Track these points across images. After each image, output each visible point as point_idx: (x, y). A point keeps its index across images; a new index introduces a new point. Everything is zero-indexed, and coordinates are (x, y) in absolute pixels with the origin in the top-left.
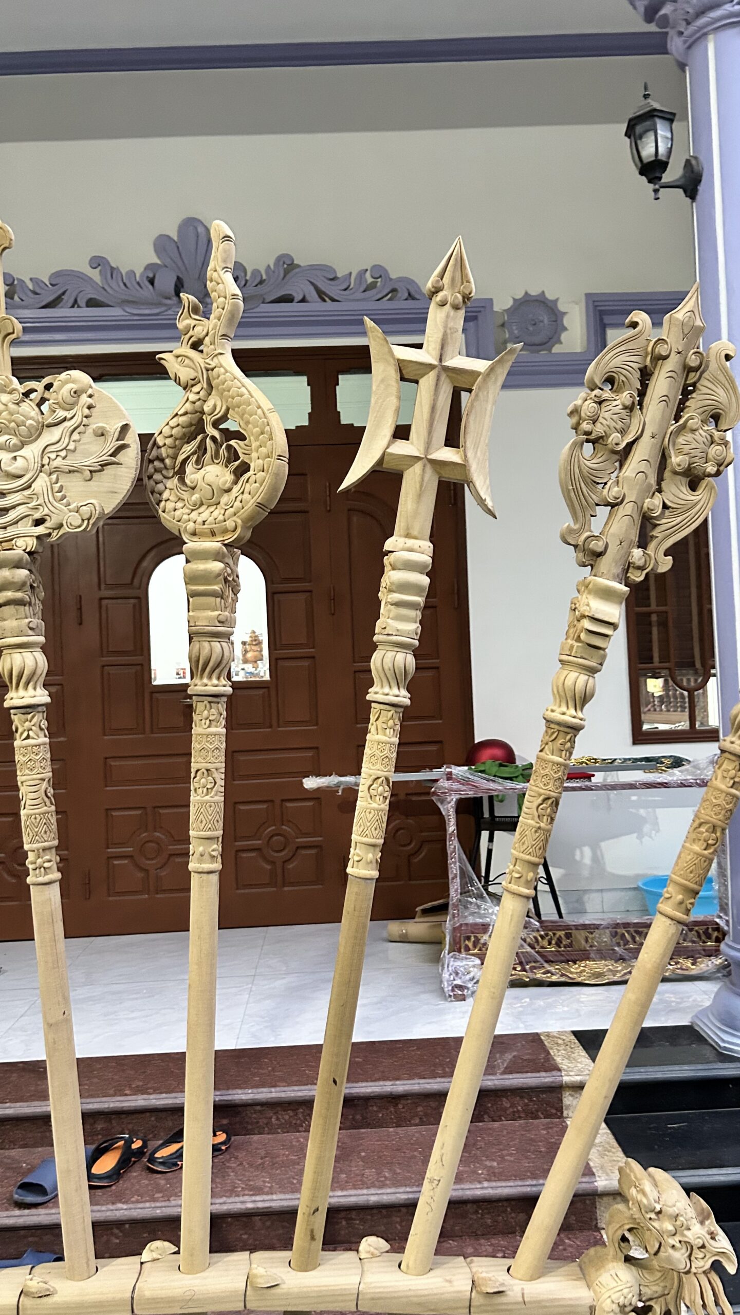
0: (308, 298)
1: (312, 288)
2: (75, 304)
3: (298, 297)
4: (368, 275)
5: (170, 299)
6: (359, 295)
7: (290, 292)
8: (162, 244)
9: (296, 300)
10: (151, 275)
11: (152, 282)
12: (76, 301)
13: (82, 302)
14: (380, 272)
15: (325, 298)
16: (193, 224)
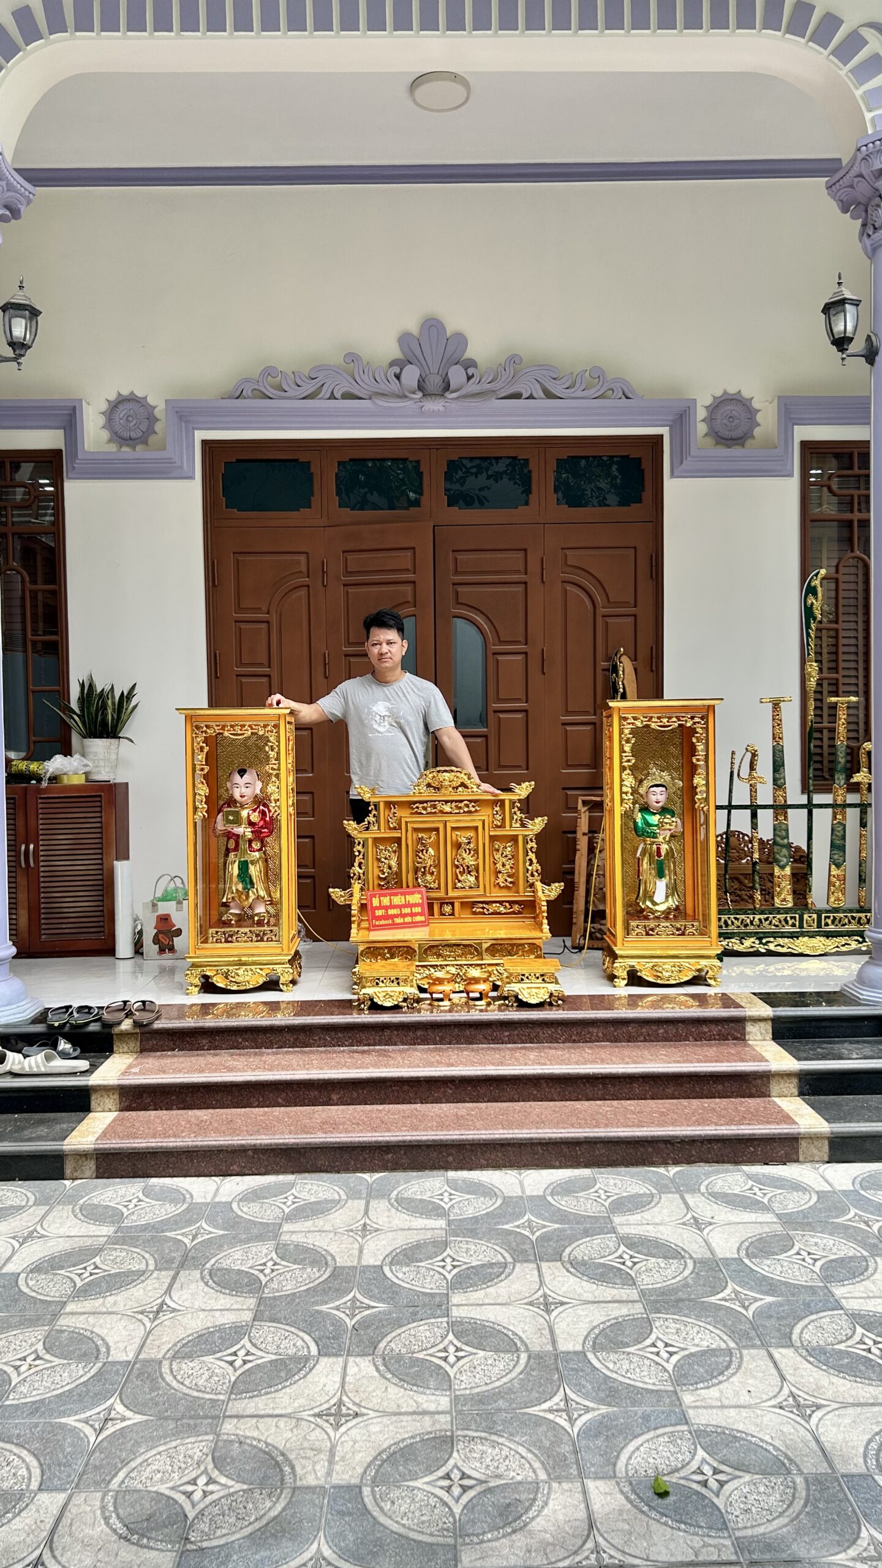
0: (535, 395)
1: (538, 386)
2: (332, 397)
3: (525, 395)
4: (587, 374)
5: (414, 393)
6: (579, 394)
7: (519, 390)
8: (404, 339)
9: (524, 396)
10: (398, 371)
11: (398, 377)
12: (332, 393)
13: (338, 395)
14: (598, 374)
15: (549, 395)
16: (432, 325)
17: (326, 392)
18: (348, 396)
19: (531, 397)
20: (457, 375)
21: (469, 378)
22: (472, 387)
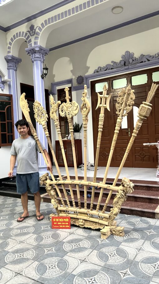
1: (146, 59)
4: (157, 55)
5: (123, 66)
7: (143, 61)
8: (122, 56)
10: (120, 62)
13: (110, 69)
15: (148, 60)
16: (127, 52)
17: (108, 69)
18: (112, 69)
19: (145, 62)
20: (131, 61)
21: (133, 60)
22: (134, 62)
